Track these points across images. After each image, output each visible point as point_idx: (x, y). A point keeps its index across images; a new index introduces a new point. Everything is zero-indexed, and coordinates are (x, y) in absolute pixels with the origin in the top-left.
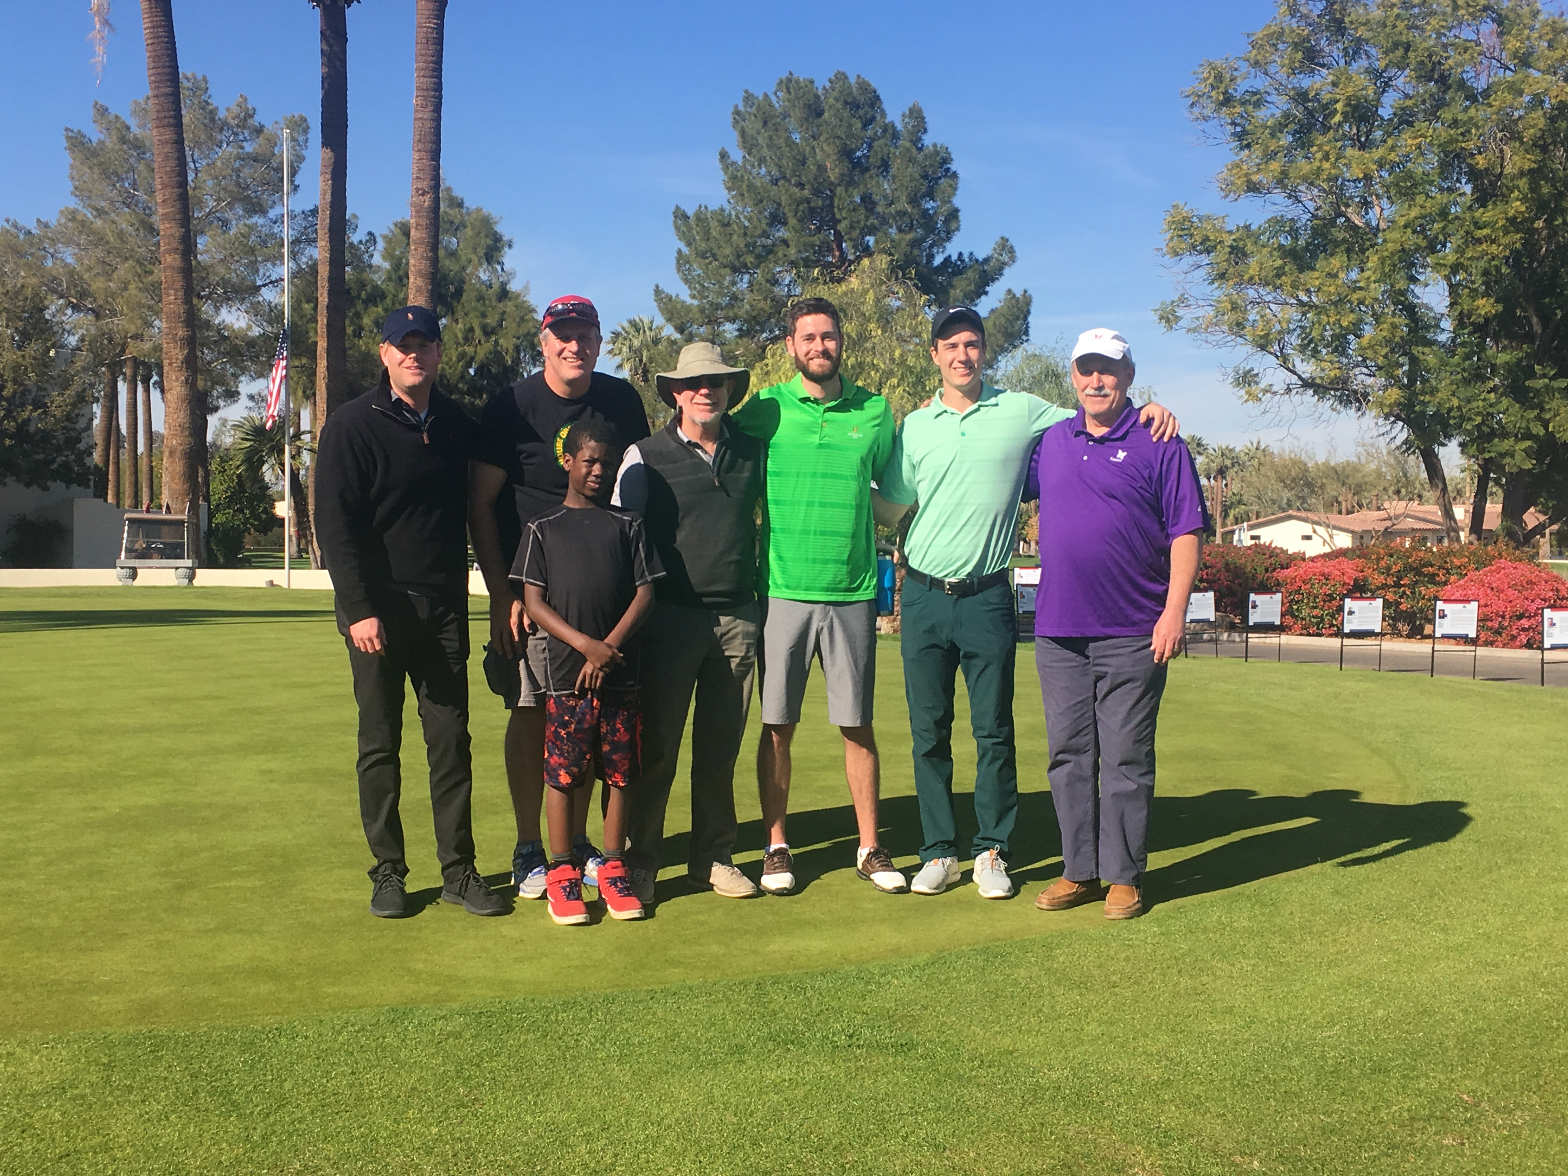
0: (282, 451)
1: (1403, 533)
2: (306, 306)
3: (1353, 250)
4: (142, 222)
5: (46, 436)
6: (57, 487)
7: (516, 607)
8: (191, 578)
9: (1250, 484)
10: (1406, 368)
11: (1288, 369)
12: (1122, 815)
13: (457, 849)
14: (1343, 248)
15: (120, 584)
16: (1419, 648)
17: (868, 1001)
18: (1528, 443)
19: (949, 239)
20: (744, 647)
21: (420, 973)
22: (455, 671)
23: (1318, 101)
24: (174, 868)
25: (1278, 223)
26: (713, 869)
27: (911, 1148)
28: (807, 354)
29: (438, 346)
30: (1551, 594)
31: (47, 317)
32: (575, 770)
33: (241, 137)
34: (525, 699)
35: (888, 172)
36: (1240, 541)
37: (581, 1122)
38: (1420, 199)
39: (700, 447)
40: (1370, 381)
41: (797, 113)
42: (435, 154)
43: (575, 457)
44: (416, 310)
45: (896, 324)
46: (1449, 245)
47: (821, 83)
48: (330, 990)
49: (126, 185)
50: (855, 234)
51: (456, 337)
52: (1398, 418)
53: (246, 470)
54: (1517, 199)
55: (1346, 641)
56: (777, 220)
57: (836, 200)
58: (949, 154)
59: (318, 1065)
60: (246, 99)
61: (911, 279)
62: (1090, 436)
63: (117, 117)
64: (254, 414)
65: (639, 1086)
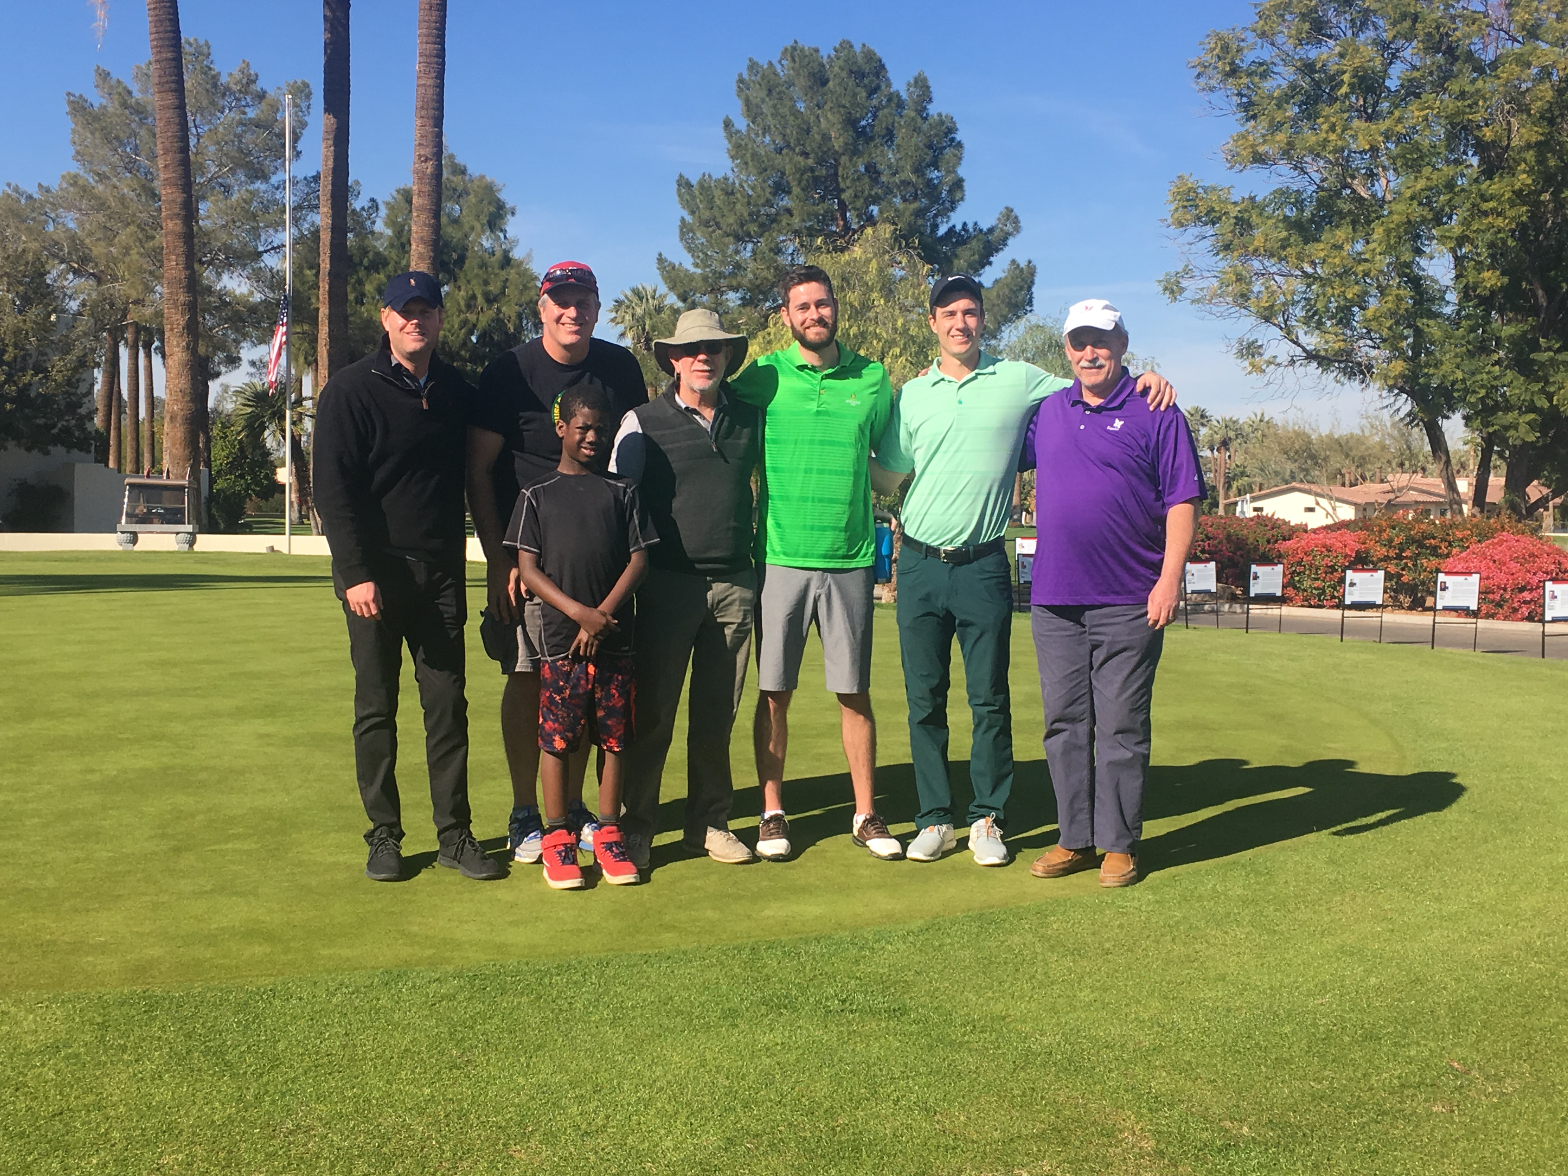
0: (283, 418)
1: (1406, 506)
2: (308, 272)
3: (1359, 221)
4: (143, 187)
5: (47, 400)
6: (58, 451)
7: (514, 574)
8: (192, 543)
9: (1254, 456)
10: (1411, 340)
11: (1292, 341)
12: (1118, 784)
13: (453, 813)
14: (1348, 219)
15: (120, 548)
16: (1420, 620)
17: (862, 966)
18: (1532, 416)
19: (953, 209)
20: (741, 613)
21: (416, 936)
22: (452, 636)
23: (1325, 72)
24: (169, 831)
25: (1283, 195)
26: (709, 835)
27: (902, 1111)
28: (803, 323)
29: (440, 311)
30: (1553, 567)
31: (49, 281)
32: (570, 735)
33: (243, 103)
34: (522, 665)
35: (892, 142)
36: (1243, 512)
37: (573, 1085)
38: (1427, 171)
39: (698, 413)
40: (1374, 353)
41: (802, 81)
42: (438, 121)
43: (568, 423)
44: (418, 275)
45: (899, 294)
46: (1455, 217)
47: (826, 52)
48: (325, 952)
49: (128, 150)
50: (859, 203)
51: (459, 304)
52: (1402, 390)
53: (247, 436)
54: (1524, 172)
55: (1347, 613)
56: (781, 188)
57: (840, 169)
58: (954, 123)
59: (311, 1027)
60: (248, 64)
61: (915, 249)
62: (1086, 406)
63: (119, 82)
64: (256, 381)
65: (632, 1049)
